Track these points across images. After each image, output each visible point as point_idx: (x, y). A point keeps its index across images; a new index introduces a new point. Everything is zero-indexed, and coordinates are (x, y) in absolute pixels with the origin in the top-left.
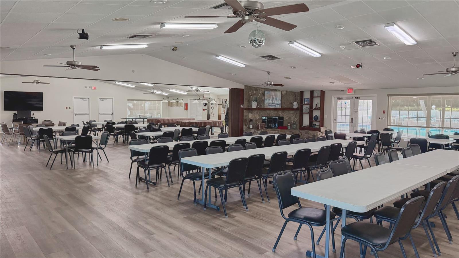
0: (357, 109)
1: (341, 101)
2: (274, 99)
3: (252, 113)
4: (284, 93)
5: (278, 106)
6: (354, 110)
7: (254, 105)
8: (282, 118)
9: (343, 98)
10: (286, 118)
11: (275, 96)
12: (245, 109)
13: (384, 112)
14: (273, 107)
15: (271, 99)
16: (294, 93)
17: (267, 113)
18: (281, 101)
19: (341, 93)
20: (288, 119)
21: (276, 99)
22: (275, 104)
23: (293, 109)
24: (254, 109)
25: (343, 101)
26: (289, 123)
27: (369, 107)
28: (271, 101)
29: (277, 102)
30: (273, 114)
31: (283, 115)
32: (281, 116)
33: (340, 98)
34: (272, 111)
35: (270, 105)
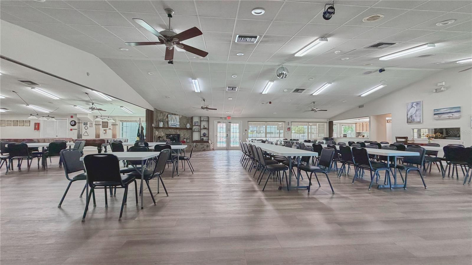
0: (230, 129)
1: (220, 124)
2: (175, 121)
3: (158, 131)
4: (181, 117)
5: (178, 126)
6: (228, 130)
7: (161, 125)
8: (179, 135)
9: (221, 122)
10: (182, 136)
11: (176, 118)
12: (154, 128)
13: (246, 130)
14: (175, 127)
15: (173, 121)
16: (186, 117)
17: (169, 132)
18: (179, 122)
19: (221, 119)
20: (184, 135)
21: (176, 121)
22: (176, 125)
23: (187, 129)
24: (161, 128)
25: (221, 124)
26: (185, 139)
27: (237, 127)
28: (173, 122)
29: (177, 123)
30: (173, 132)
31: (180, 132)
32: (178, 133)
33: (219, 122)
34: (173, 130)
35: (172, 125)
